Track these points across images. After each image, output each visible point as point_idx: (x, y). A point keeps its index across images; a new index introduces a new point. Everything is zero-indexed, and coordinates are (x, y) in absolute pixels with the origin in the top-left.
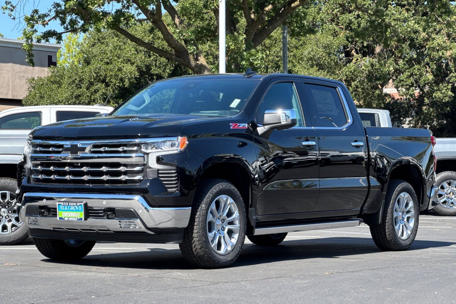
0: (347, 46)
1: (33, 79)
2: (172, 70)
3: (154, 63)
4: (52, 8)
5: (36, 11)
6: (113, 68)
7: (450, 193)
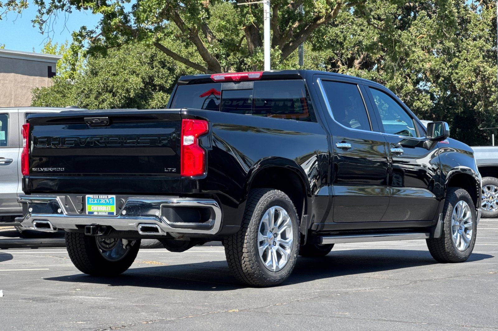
0: (333, 57)
1: (38, 89)
2: (174, 80)
3: (157, 74)
4: (98, 25)
5: (84, 28)
6: (120, 80)
7: (489, 197)
